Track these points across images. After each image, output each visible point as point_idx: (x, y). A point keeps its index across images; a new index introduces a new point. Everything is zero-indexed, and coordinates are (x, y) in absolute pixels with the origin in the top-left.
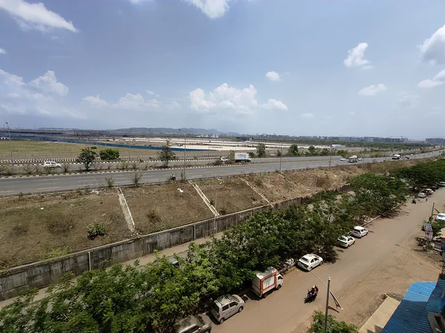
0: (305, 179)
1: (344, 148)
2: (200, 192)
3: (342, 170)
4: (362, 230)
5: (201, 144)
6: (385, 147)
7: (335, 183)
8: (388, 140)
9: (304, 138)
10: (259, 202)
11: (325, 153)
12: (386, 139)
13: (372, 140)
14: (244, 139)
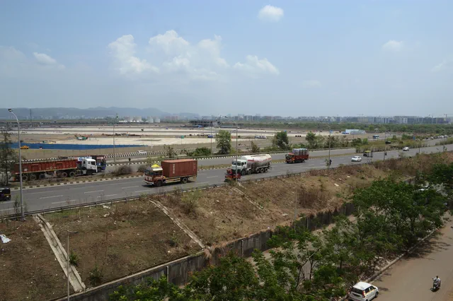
0: (282, 193)
1: (363, 135)
2: (52, 239)
3: (350, 173)
4: (367, 290)
5: (124, 135)
6: (423, 132)
7: (334, 198)
8: (428, 120)
9: (305, 119)
10: (181, 249)
11: (332, 144)
12: (425, 119)
13: (405, 121)
14: (204, 124)
